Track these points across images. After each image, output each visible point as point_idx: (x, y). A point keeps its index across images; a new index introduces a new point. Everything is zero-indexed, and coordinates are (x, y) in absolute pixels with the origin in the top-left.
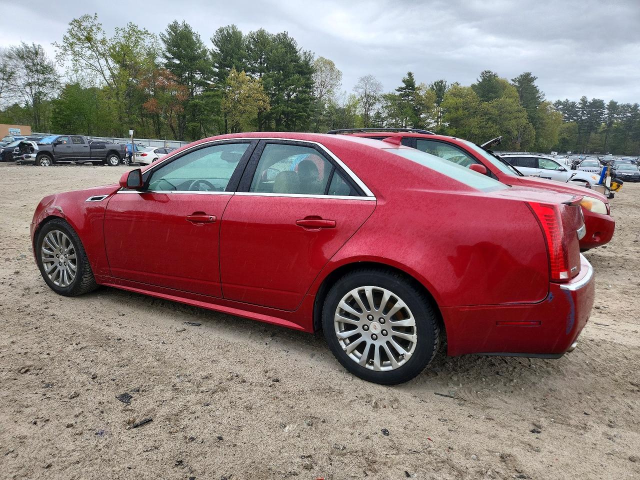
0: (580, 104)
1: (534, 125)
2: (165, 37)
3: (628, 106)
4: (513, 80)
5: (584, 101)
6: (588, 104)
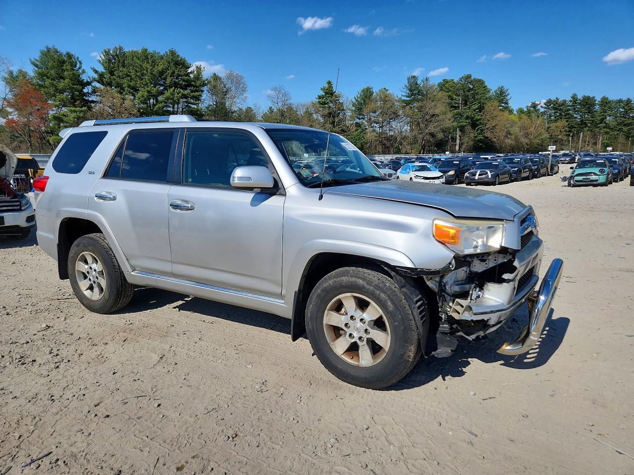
0: (571, 101)
1: (474, 126)
2: (36, 61)
3: (620, 101)
5: (574, 98)
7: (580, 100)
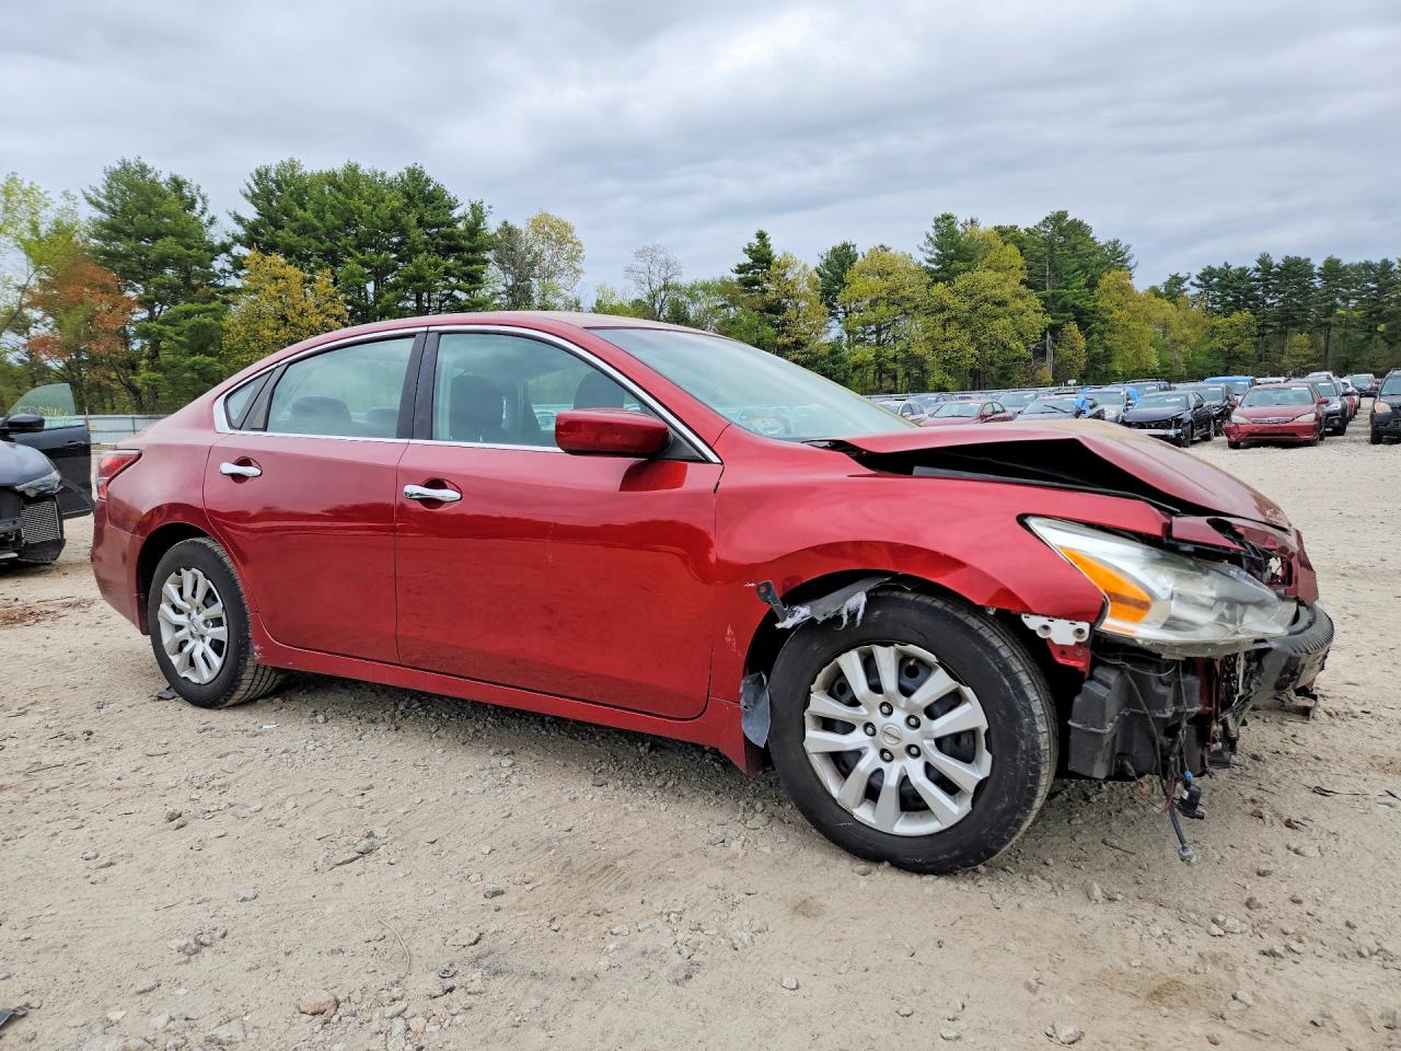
0: (1257, 270)
1: (1082, 326)
2: (99, 194)
3: (1368, 266)
4: (1027, 230)
5: (1265, 262)
6: (1276, 269)
7: (1277, 266)
